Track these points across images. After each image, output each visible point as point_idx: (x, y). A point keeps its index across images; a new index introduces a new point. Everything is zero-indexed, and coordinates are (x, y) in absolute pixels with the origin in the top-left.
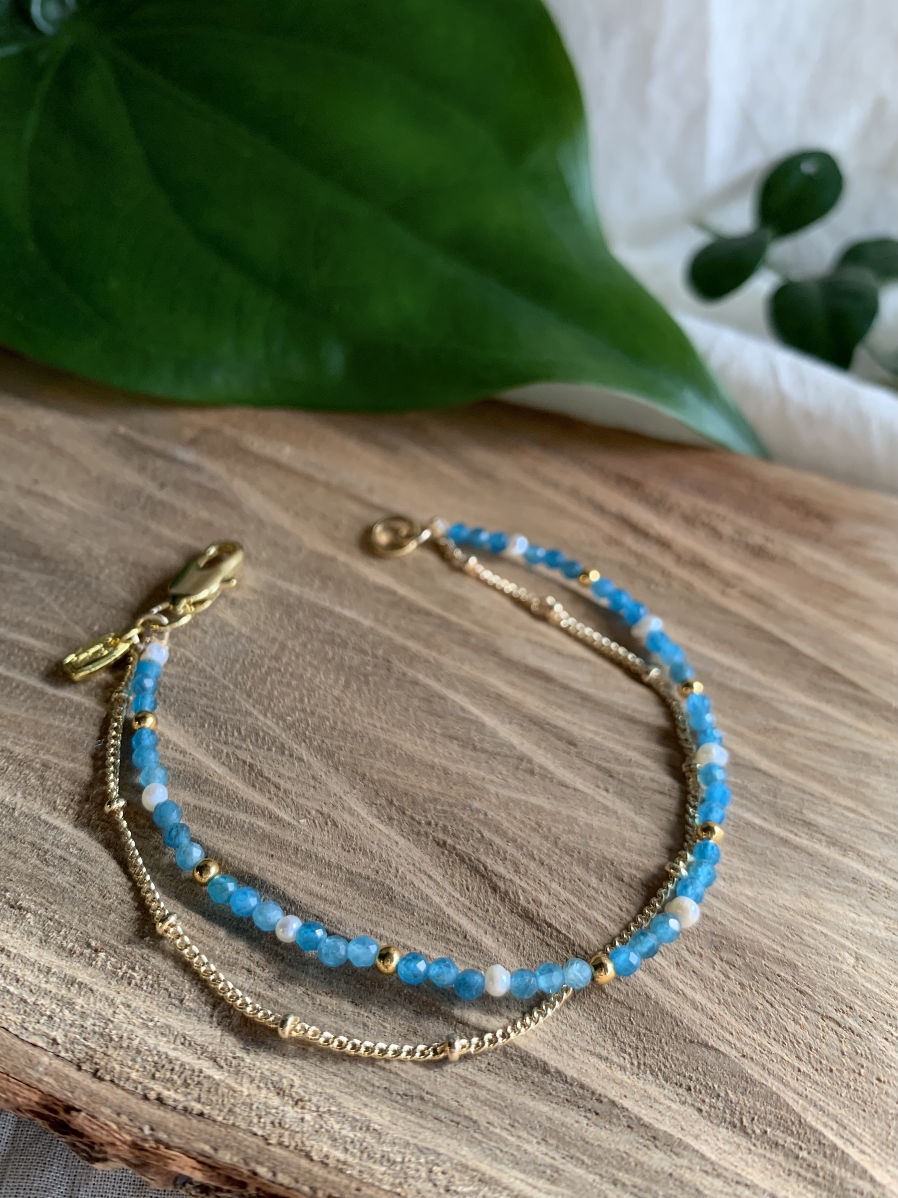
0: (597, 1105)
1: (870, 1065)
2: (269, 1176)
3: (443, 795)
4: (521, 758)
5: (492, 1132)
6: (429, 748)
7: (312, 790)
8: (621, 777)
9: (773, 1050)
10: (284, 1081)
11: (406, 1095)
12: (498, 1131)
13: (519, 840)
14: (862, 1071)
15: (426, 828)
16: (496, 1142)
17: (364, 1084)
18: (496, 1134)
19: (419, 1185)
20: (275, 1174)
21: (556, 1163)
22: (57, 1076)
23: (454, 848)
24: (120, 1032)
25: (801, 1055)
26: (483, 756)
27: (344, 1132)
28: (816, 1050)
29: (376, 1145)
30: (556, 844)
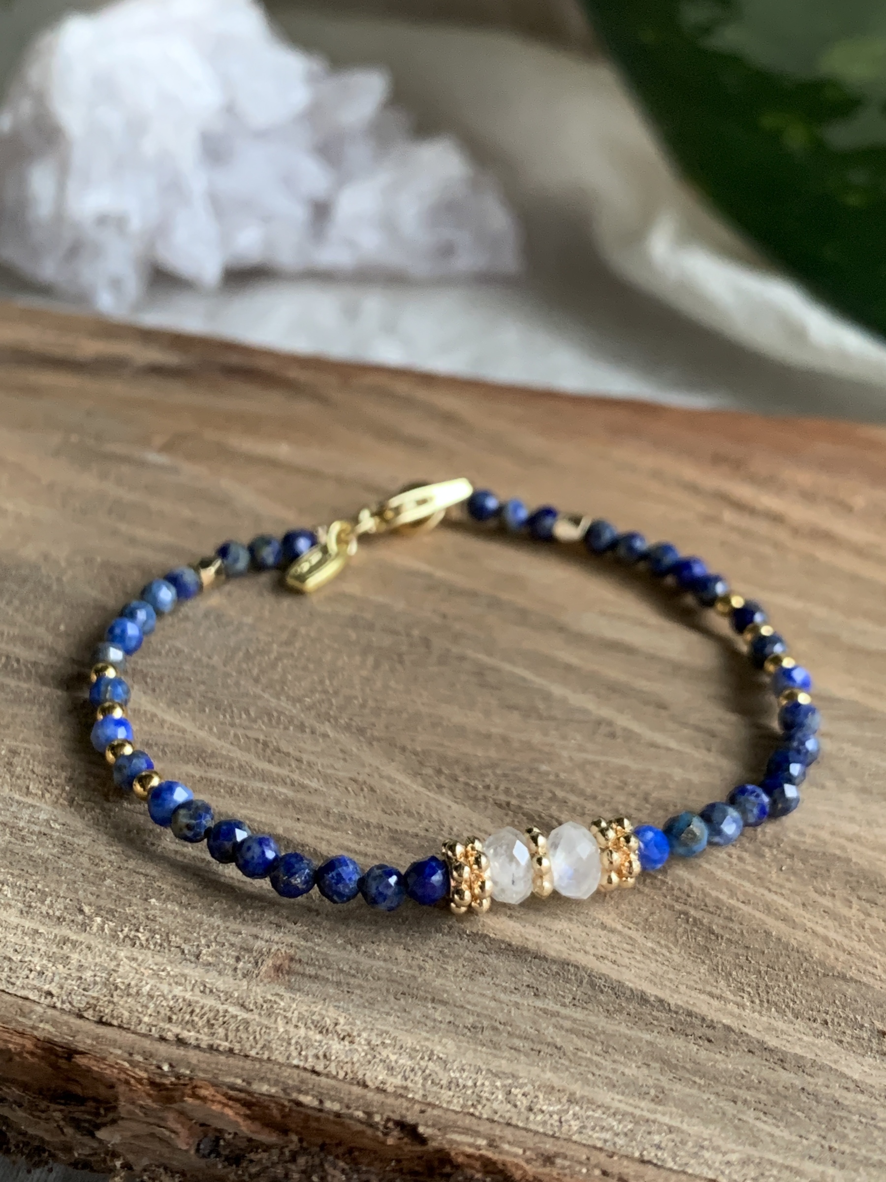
0: (710, 1033)
2: (315, 1103)
3: (503, 760)
4: (599, 722)
5: (581, 1058)
6: (484, 720)
7: (342, 762)
10: (327, 1019)
11: (475, 1027)
12: (588, 1055)
13: (600, 797)
15: (484, 792)
16: (587, 1066)
18: (586, 1059)
19: (495, 1106)
20: (321, 1102)
21: (662, 1084)
22: (54, 1023)
23: (520, 807)
24: (126, 982)
26: (552, 724)
27: (401, 1062)
29: (442, 1073)
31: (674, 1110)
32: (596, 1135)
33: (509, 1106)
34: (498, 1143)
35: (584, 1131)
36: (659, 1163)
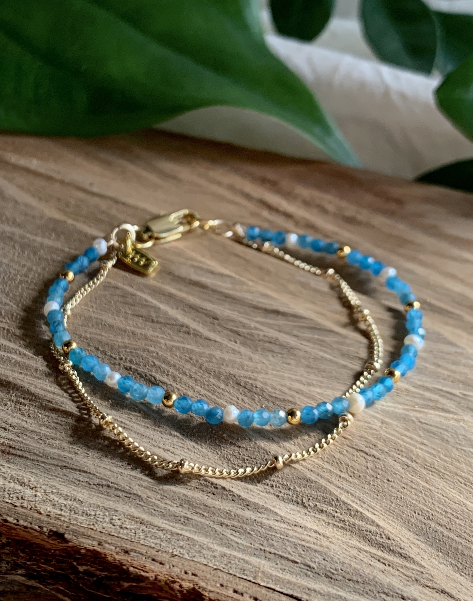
0: (214, 490)
1: (384, 473)
2: (15, 521)
3: (131, 344)
4: (182, 326)
5: (150, 501)
6: (124, 322)
8: (246, 335)
9: (325, 467)
10: (25, 479)
11: (99, 485)
12: (154, 500)
13: (177, 366)
14: (378, 476)
15: (119, 361)
16: (152, 506)
17: (74, 480)
18: (152, 502)
19: (104, 525)
20: (18, 521)
21: (188, 516)
23: (137, 370)
25: (342, 469)
26: (158, 326)
27: (60, 501)
28: (352, 467)
29: (80, 507)
30: (201, 368)
31: (192, 529)
32: (151, 541)
33: (111, 525)
34: (103, 543)
35: (146, 538)
36: (181, 556)
